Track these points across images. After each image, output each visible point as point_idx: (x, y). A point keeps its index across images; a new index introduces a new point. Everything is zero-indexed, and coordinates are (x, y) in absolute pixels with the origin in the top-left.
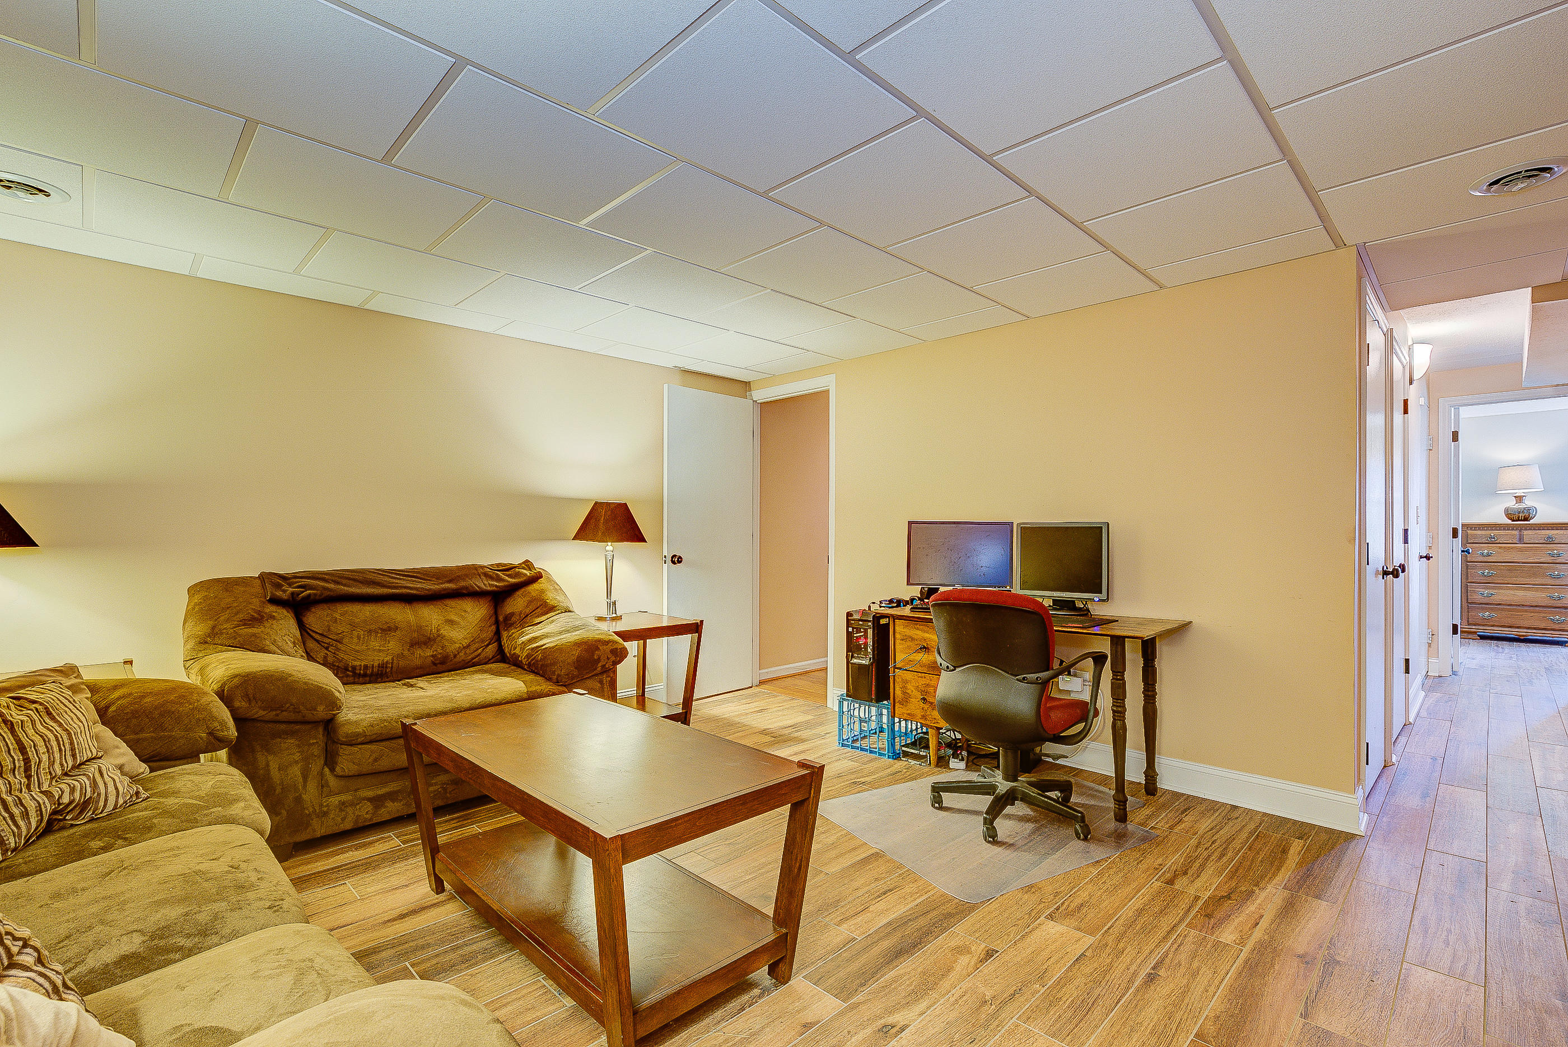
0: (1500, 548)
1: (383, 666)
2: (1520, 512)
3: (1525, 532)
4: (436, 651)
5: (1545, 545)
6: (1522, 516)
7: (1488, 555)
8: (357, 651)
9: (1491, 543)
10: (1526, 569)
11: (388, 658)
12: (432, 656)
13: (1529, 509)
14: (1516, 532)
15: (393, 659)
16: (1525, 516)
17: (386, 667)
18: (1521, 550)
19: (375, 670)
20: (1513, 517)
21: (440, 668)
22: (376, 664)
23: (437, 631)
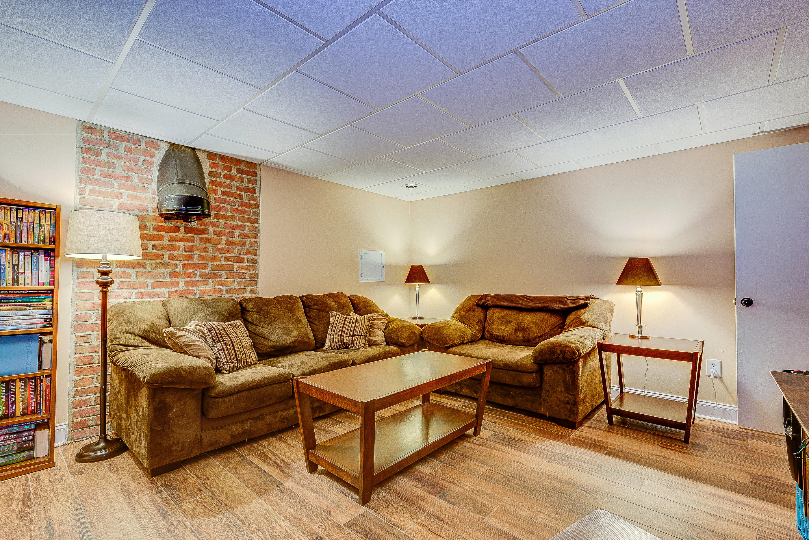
1: (504, 337)
4: (525, 335)
8: (496, 328)
11: (506, 334)
12: (523, 337)
15: (507, 335)
17: (505, 338)
19: (501, 338)
21: (526, 343)
22: (501, 336)
23: (527, 326)
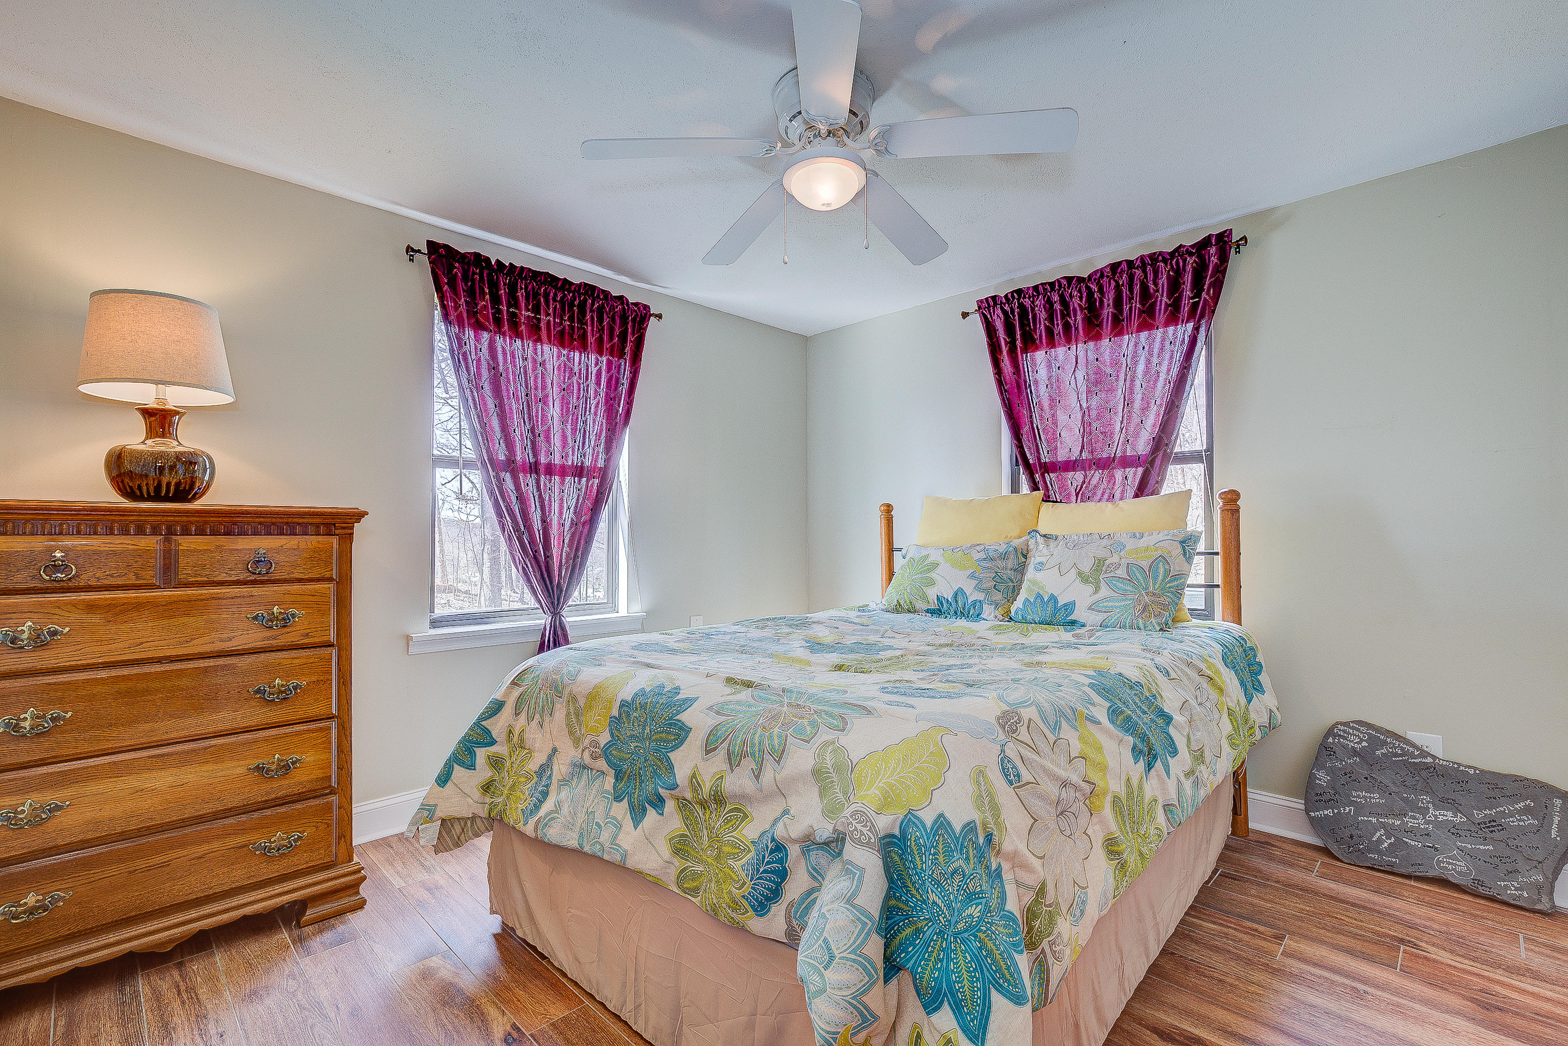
0: (91, 607)
2: (161, 469)
3: (186, 543)
5: (245, 590)
6: (169, 484)
7: (39, 642)
9: (54, 591)
10: (185, 682)
13: (189, 461)
14: (151, 543)
16: (178, 484)
18: (169, 610)
20: (140, 488)
